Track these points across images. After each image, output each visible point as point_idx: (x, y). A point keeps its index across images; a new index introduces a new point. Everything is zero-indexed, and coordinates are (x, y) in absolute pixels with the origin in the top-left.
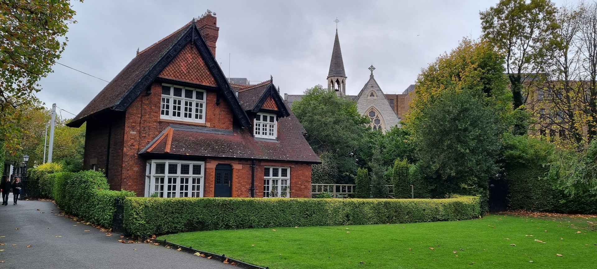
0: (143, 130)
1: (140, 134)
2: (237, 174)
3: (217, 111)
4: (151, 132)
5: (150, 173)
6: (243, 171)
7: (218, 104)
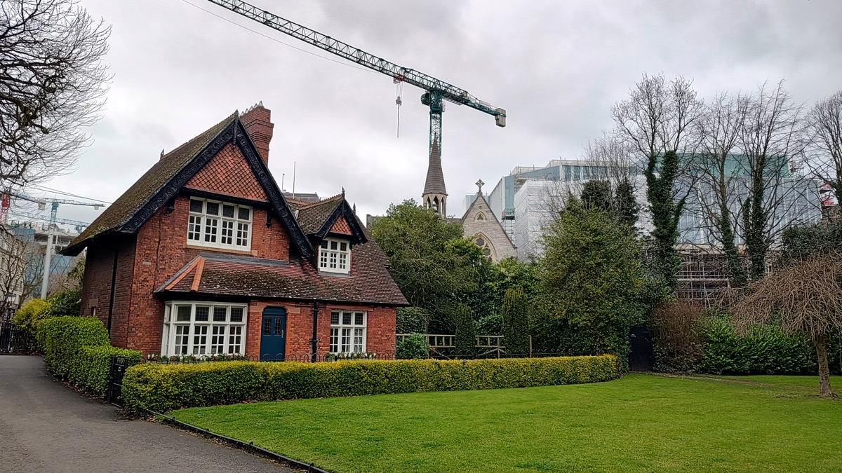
0: (162, 260)
1: (157, 265)
2: (293, 321)
3: (268, 234)
4: (173, 263)
5: (170, 320)
6: (301, 317)
7: (269, 226)
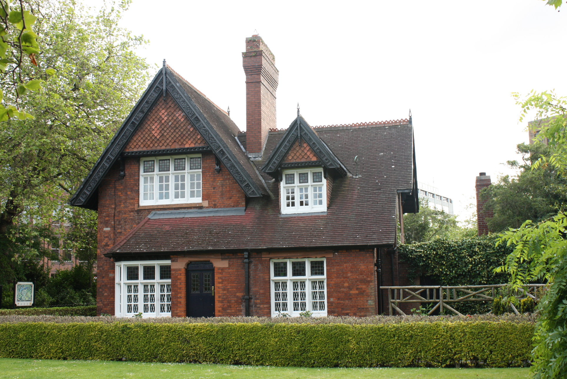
0: (119, 225)
1: (115, 229)
2: (220, 275)
3: (219, 180)
4: (128, 226)
5: (120, 280)
6: (230, 271)
7: (219, 171)
